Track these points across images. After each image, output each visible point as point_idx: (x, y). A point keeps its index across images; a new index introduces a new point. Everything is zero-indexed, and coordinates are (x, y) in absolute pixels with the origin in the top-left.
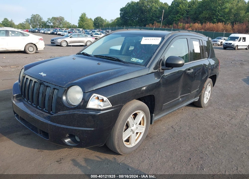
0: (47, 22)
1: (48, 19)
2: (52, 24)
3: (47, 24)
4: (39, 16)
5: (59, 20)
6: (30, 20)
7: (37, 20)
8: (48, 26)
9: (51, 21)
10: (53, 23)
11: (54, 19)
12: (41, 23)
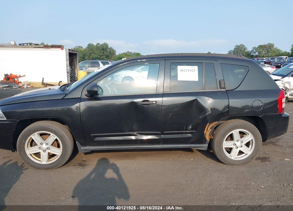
0: (251, 52)
1: (253, 48)
2: (257, 53)
3: (251, 54)
4: (243, 46)
5: (267, 47)
6: (233, 51)
7: (241, 51)
8: (253, 56)
9: (256, 50)
10: (259, 53)
11: (260, 47)
12: (244, 54)
